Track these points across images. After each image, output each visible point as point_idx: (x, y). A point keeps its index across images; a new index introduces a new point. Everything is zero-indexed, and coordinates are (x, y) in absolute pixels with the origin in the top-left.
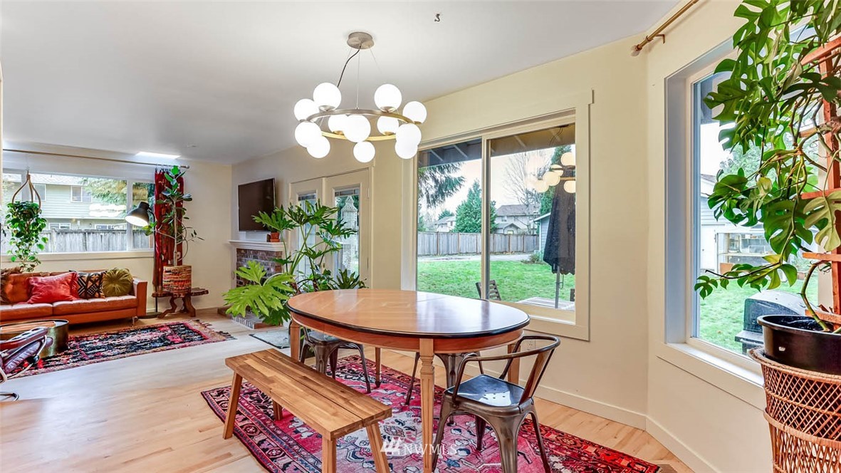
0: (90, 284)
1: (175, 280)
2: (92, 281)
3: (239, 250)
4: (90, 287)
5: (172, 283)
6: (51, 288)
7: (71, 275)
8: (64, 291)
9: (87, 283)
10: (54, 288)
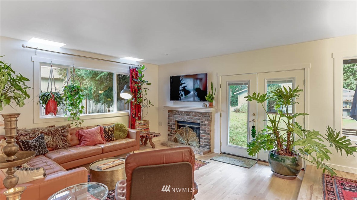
0: (110, 133)
1: (144, 128)
2: (110, 131)
3: (169, 111)
4: (110, 134)
5: (143, 130)
6: (94, 136)
7: (100, 128)
8: (99, 138)
9: (108, 132)
10: (95, 136)
